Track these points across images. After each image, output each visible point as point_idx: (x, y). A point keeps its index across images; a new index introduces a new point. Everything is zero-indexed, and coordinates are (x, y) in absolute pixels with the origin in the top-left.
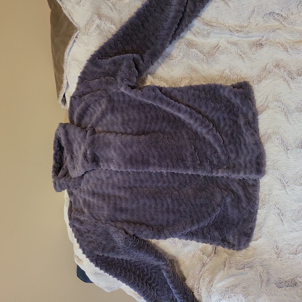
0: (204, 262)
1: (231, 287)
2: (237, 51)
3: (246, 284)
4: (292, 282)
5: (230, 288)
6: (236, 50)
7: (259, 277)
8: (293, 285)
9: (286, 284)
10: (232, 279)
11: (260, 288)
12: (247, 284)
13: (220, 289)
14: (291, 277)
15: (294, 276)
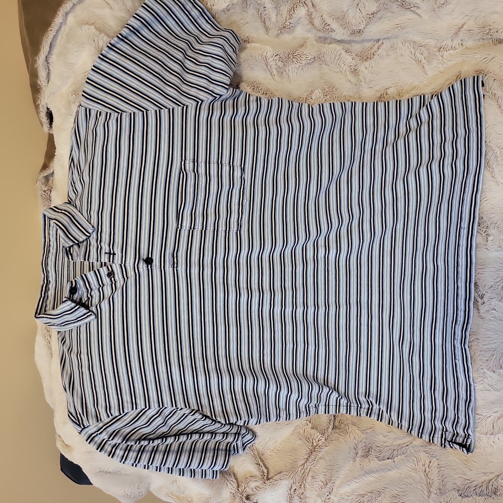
0: (315, 444)
1: (368, 494)
2: (413, 53)
3: (398, 489)
4: (487, 487)
5: (366, 497)
6: (412, 50)
7: (423, 476)
8: (490, 493)
9: (477, 490)
10: (370, 478)
11: (427, 498)
12: (400, 488)
13: (345, 498)
14: (487, 478)
15: (492, 476)
